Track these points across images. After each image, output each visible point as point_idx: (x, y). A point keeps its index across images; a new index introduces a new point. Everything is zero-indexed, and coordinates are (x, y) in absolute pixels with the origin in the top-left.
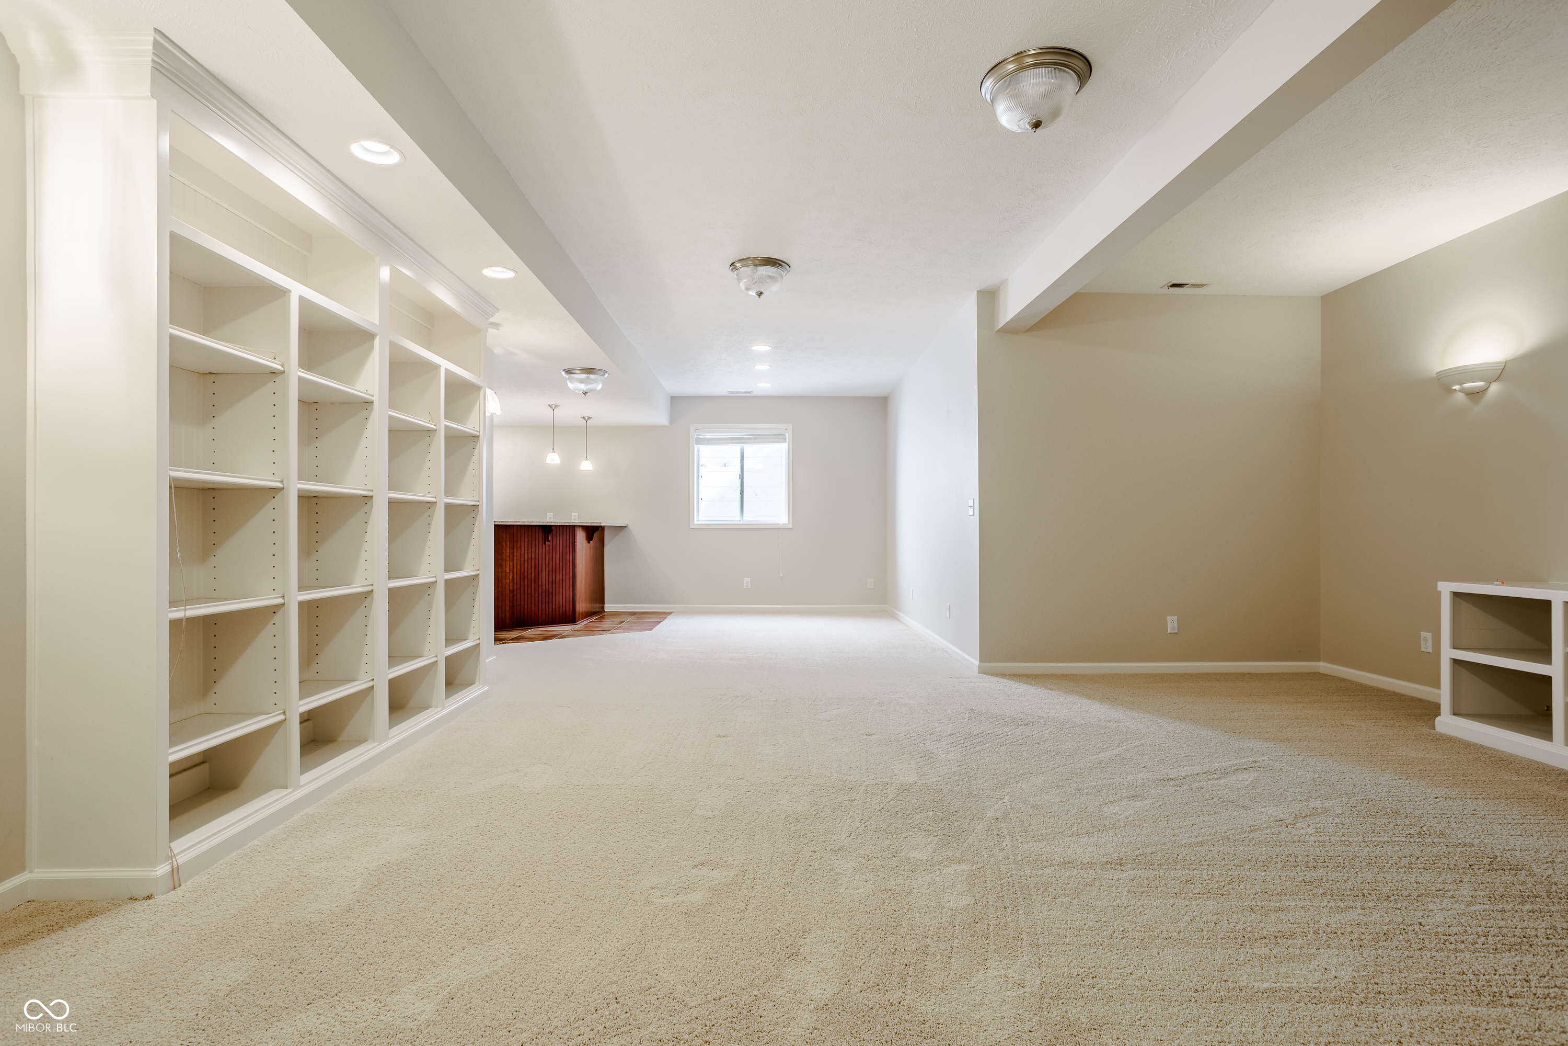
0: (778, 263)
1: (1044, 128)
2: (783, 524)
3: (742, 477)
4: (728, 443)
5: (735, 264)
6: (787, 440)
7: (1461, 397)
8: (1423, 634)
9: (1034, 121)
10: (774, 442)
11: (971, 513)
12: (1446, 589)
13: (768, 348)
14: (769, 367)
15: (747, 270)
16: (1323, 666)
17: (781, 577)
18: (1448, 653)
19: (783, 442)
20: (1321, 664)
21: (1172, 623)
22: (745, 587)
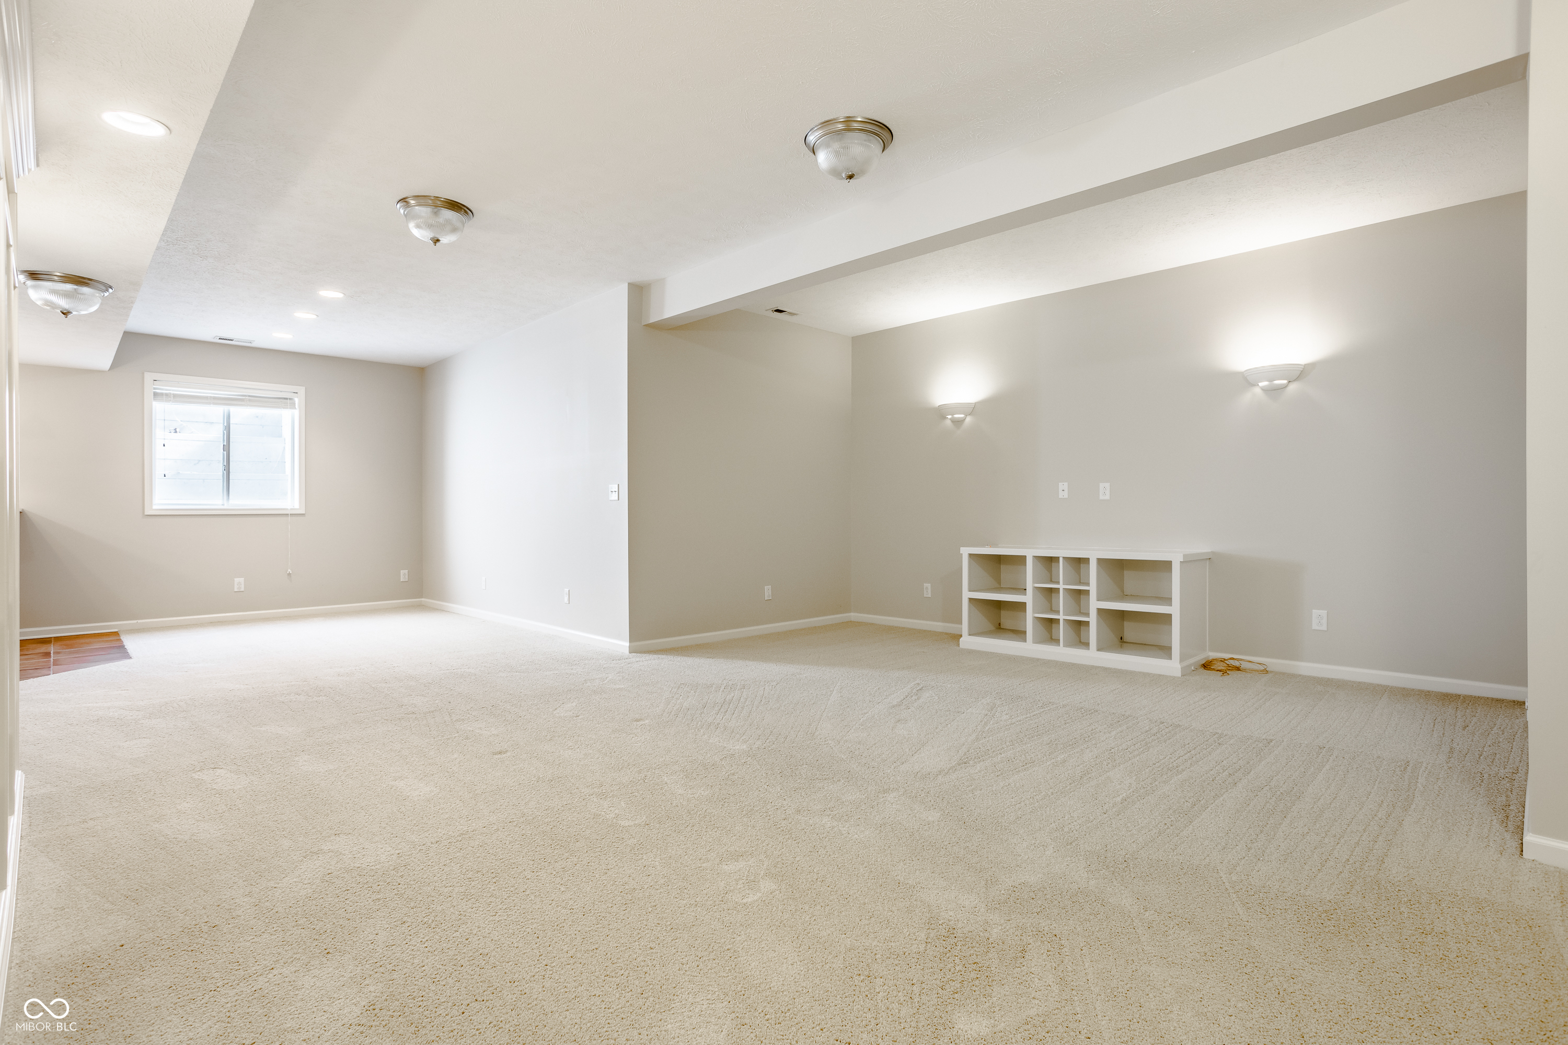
0: (464, 210)
1: (856, 179)
2: (291, 509)
3: (227, 448)
4: (210, 404)
5: (407, 200)
6: (297, 406)
7: (948, 422)
8: (926, 585)
9: (850, 173)
10: (279, 408)
11: (614, 496)
12: (965, 551)
13: (340, 295)
14: (315, 317)
15: (424, 211)
16: (854, 616)
17: (289, 574)
18: (967, 595)
19: (290, 408)
20: (852, 614)
21: (768, 591)
22: (236, 590)
